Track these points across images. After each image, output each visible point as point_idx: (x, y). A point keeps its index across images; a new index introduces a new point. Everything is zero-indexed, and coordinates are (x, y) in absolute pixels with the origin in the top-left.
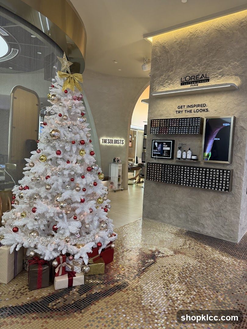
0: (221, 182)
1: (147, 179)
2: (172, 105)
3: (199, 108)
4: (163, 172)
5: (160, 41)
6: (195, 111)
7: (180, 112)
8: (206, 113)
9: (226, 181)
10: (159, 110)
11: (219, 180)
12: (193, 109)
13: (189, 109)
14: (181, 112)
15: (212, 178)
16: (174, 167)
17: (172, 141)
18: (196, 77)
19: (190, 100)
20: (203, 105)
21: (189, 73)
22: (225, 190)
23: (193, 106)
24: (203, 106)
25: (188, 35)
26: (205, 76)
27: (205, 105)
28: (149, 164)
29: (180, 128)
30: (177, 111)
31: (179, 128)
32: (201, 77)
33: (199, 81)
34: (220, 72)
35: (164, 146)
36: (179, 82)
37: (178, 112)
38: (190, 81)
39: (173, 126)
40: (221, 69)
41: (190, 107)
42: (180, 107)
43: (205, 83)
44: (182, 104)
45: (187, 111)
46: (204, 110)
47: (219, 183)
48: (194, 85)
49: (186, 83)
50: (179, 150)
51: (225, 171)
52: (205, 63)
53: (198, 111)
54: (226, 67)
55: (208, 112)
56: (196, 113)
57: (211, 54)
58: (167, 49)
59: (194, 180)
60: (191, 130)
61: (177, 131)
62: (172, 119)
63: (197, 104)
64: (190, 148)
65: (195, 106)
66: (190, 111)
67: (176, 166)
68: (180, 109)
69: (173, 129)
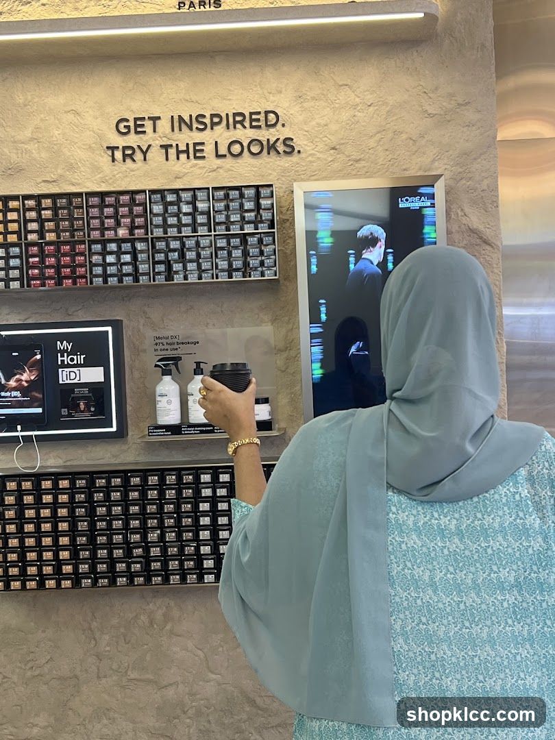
2: (77, 113)
6: (223, 150)
7: (131, 156)
8: (286, 162)
12: (207, 137)
13: (186, 138)
14: (139, 156)
16: (153, 480)
17: (109, 329)
19: (182, 85)
20: (262, 117)
23: (207, 121)
24: (262, 123)
27: (271, 116)
29: (161, 245)
30: (113, 149)
31: (152, 245)
35: (67, 360)
37: (119, 155)
39: (112, 234)
41: (190, 128)
42: (131, 124)
44: (136, 106)
45: (172, 152)
46: (272, 147)
50: (167, 378)
53: (236, 149)
55: (295, 158)
56: (229, 158)
60: (228, 260)
61: (143, 268)
62: (102, 195)
63: (227, 108)
64: (198, 364)
65: (216, 120)
66: (195, 151)
67: (162, 473)
68: (132, 136)
69: (119, 253)
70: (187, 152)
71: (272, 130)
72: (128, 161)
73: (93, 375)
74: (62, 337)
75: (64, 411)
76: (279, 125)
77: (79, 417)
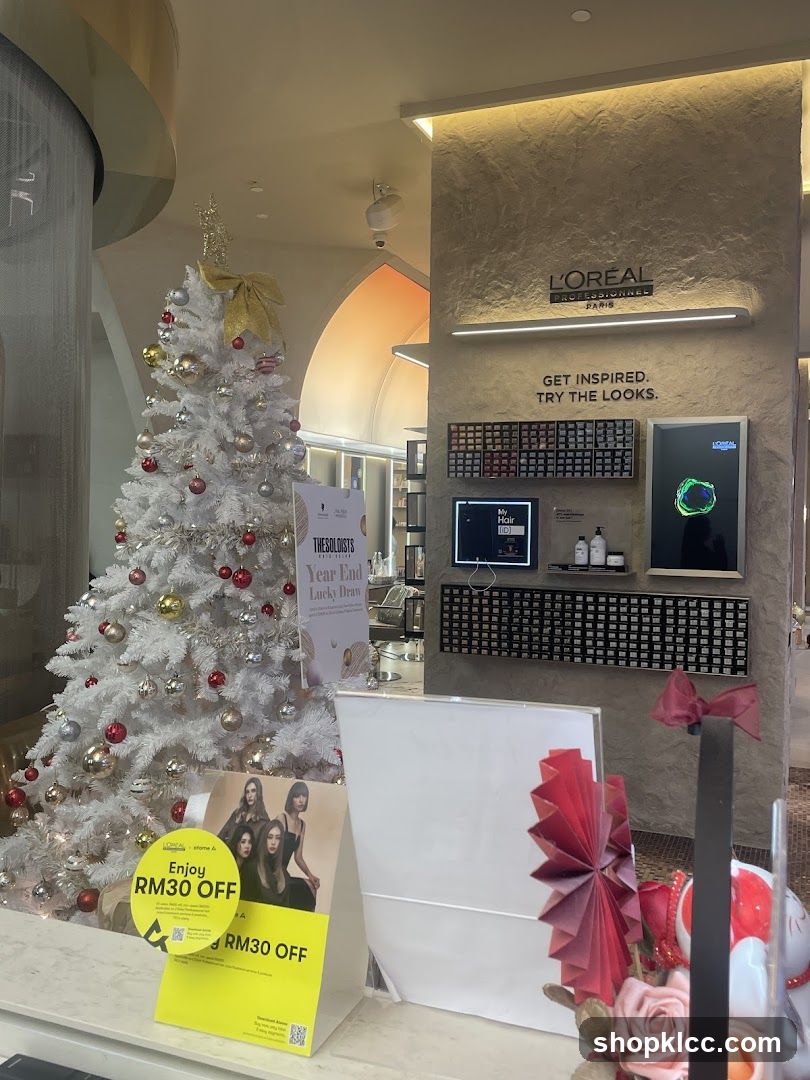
0: (717, 642)
1: (442, 649)
2: (520, 373)
3: (622, 386)
4: (505, 619)
5: (461, 133)
6: (608, 396)
7: (551, 399)
8: (648, 404)
9: (735, 640)
10: (474, 389)
11: (711, 638)
12: (599, 388)
13: (586, 388)
14: (556, 398)
15: (687, 630)
16: (548, 596)
17: (529, 504)
18: (604, 277)
19: (585, 355)
20: (634, 375)
21: (580, 262)
22: (735, 669)
23: (599, 377)
24: (634, 379)
25: (571, 126)
26: (636, 273)
27: (640, 375)
28: (447, 591)
29: (562, 454)
30: (540, 394)
31: (557, 455)
32: (625, 278)
33: (618, 290)
34: (690, 265)
35: (503, 521)
36: (542, 289)
37: (544, 398)
38: (584, 288)
39: (534, 447)
40: (693, 255)
41: (589, 382)
42: (553, 379)
43: (640, 298)
44: (556, 368)
45: (576, 396)
46: (639, 394)
47: (711, 646)
48: (598, 302)
49: (568, 294)
51: (730, 606)
52: (635, 229)
53: (616, 395)
54: (709, 249)
55: (654, 401)
56: (612, 401)
57: (655, 199)
58: (493, 167)
59: (623, 640)
60: (603, 465)
61: (550, 468)
62: (530, 424)
63: (612, 370)
64: (599, 528)
65: (605, 377)
66: (591, 396)
67: (554, 593)
68: (553, 386)
69: (537, 458)
70: (585, 396)
71: (640, 383)
72: (549, 401)
73: (518, 530)
74: (501, 507)
75: (500, 551)
76: (645, 381)
77: (509, 555)
